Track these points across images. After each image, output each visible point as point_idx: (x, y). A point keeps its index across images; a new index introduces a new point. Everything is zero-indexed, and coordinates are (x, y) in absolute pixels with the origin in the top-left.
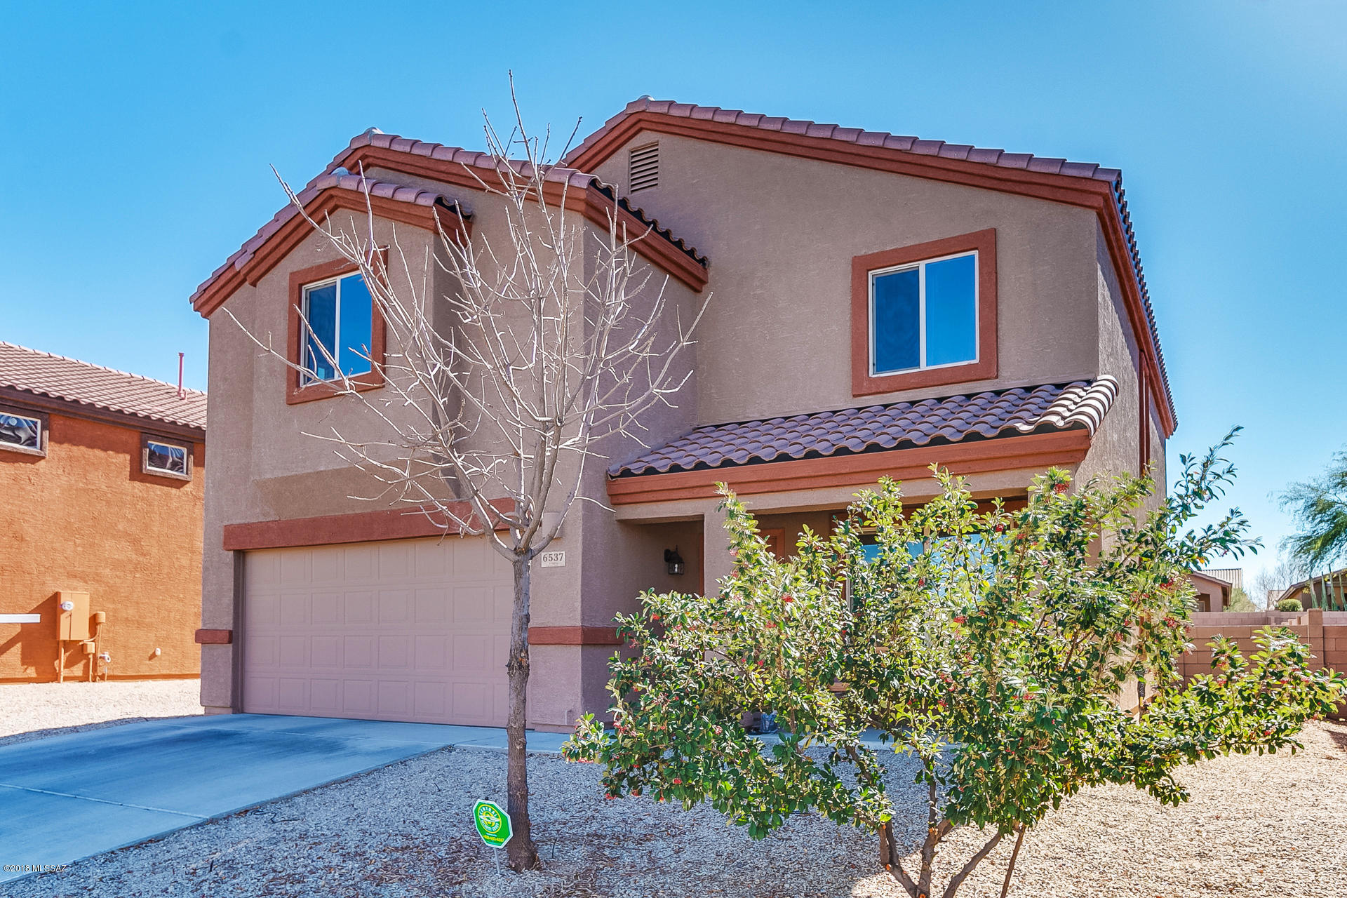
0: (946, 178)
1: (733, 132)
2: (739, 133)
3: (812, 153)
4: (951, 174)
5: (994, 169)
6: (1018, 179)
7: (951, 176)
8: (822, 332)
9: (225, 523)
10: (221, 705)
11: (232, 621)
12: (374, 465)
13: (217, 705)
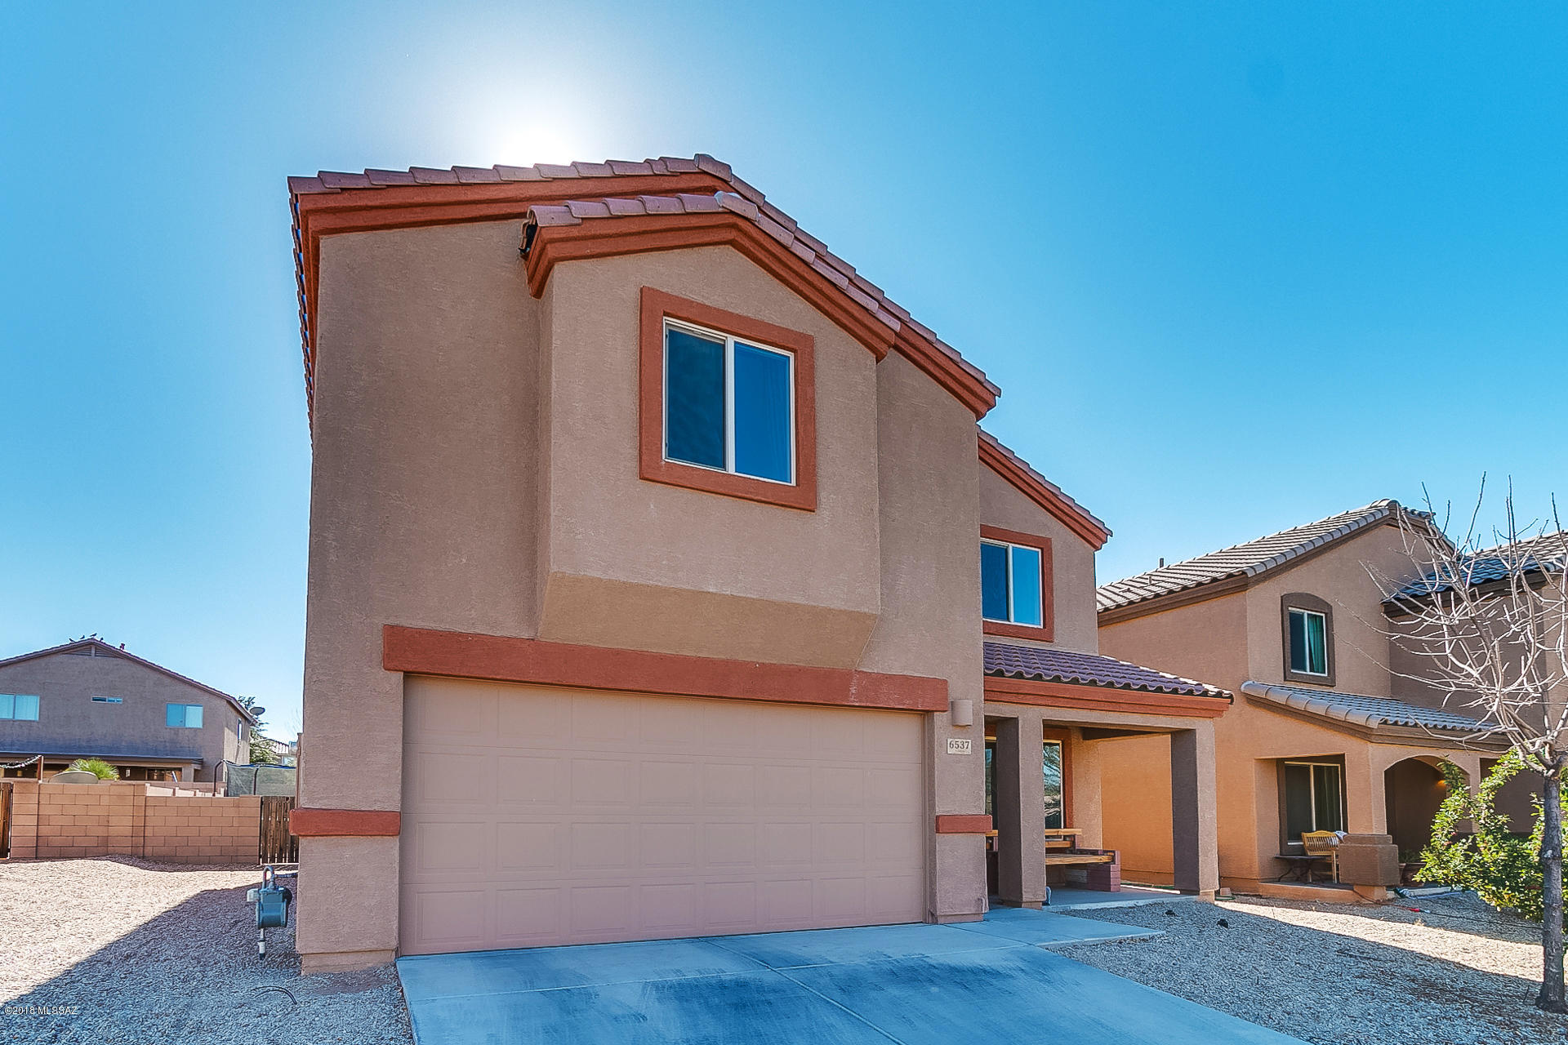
9: (380, 621)
10: (368, 947)
11: (398, 797)
12: (797, 606)
13: (357, 949)
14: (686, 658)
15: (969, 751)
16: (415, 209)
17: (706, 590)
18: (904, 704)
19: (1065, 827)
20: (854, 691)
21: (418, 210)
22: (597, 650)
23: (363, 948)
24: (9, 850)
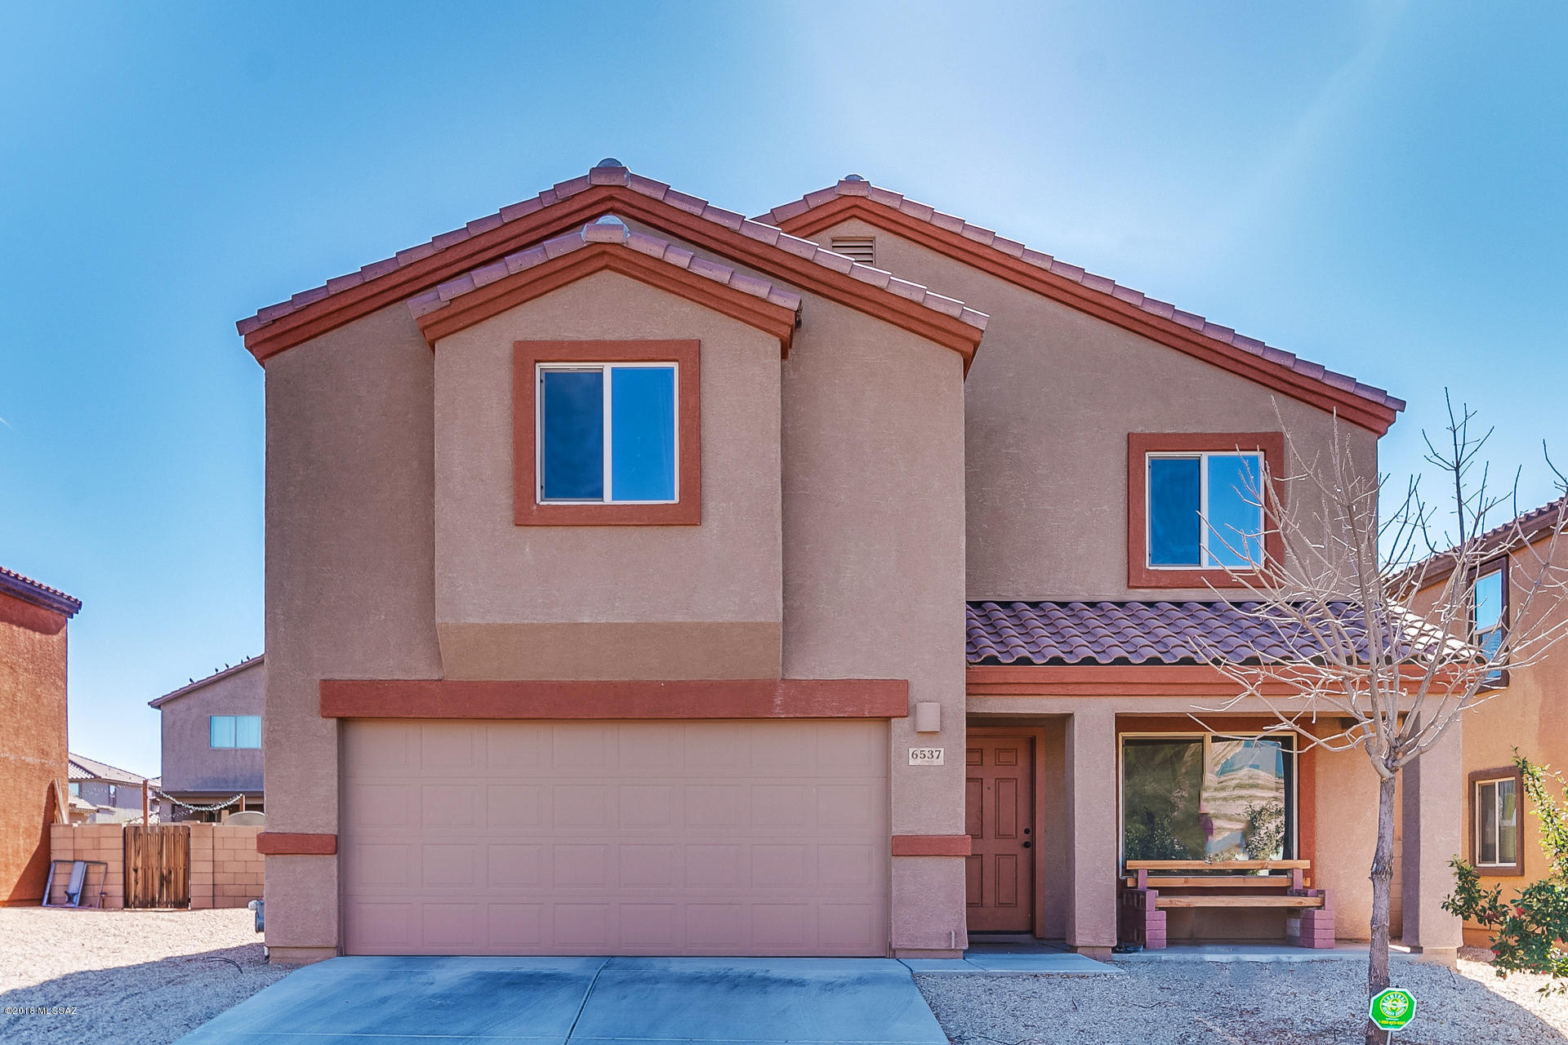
0: (1235, 369)
1: (986, 256)
2: (995, 259)
3: (1083, 305)
4: (1240, 366)
5: (1288, 373)
6: (1312, 389)
7: (1240, 368)
8: (1091, 511)
9: (318, 676)
10: (316, 945)
11: (335, 822)
12: (681, 625)
13: (307, 945)
14: (586, 683)
15: (941, 761)
16: (332, 316)
17: (580, 621)
18: (845, 712)
19: (1299, 858)
20: (779, 703)
21: (335, 315)
22: (499, 684)
23: (311, 945)
24: (189, 900)
